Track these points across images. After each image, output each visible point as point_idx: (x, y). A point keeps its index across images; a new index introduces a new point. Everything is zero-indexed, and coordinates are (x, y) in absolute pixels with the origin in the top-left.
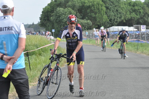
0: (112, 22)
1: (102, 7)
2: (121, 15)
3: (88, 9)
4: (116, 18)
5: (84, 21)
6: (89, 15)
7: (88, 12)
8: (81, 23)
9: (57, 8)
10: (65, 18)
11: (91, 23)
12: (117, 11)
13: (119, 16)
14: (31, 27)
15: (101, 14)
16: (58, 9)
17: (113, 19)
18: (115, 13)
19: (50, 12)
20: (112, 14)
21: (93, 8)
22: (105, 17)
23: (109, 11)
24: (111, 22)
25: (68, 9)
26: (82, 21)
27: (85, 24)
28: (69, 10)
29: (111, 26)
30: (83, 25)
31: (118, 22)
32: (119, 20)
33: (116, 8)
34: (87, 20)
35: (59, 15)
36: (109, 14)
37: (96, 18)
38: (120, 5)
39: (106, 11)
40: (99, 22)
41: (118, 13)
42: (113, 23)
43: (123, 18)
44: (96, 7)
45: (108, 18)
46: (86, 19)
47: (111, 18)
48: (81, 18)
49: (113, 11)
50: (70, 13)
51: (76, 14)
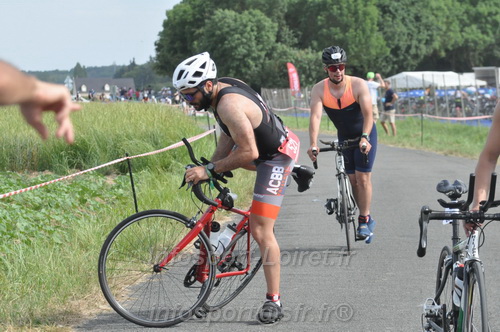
0: (402, 57)
1: (365, 6)
2: (430, 32)
3: (318, 14)
4: (414, 43)
5: (307, 55)
6: (322, 35)
7: (320, 23)
8: (297, 60)
9: (216, 12)
10: (242, 43)
12: (417, 18)
13: (424, 36)
14: (126, 74)
15: (364, 31)
16: (219, 13)
17: (403, 49)
18: (410, 25)
19: (190, 23)
20: (401, 28)
21: (335, 10)
22: (377, 40)
23: (390, 19)
24: (396, 55)
25: (250, 13)
26: (298, 55)
27: (308, 64)
28: (254, 16)
29: (398, 72)
30: (301, 67)
31: (422, 57)
32: (424, 50)
33: (413, 10)
34: (317, 51)
35: (222, 34)
36: (389, 30)
37: (347, 44)
39: (381, 20)
40: (357, 56)
41: (422, 28)
42: (405, 59)
43: (436, 44)
44: (348, 8)
45: (388, 45)
46: (313, 49)
47: (396, 42)
48: (294, 46)
49: (403, 20)
50: (260, 28)
51: (278, 32)
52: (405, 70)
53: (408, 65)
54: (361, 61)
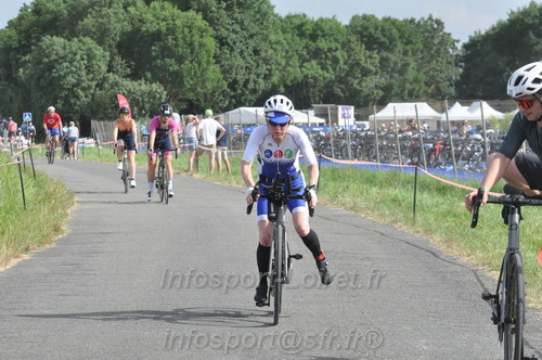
0: (239, 92)
1: (201, 37)
2: (269, 67)
3: (152, 44)
4: (253, 77)
5: (141, 87)
6: (156, 66)
7: (154, 53)
8: (129, 92)
9: (43, 38)
10: (71, 72)
11: (165, 93)
12: (256, 52)
13: (263, 70)
15: (199, 64)
16: (47, 39)
17: (241, 83)
18: (249, 59)
19: (16, 49)
20: (239, 62)
21: (170, 41)
22: (214, 72)
23: (228, 52)
24: (235, 90)
25: (80, 41)
26: (130, 86)
27: (141, 96)
28: (84, 44)
29: (235, 107)
30: (134, 99)
31: (260, 92)
32: (262, 85)
33: (252, 43)
34: (151, 83)
35: (50, 62)
36: (226, 63)
37: (183, 76)
38: (265, 32)
39: (218, 52)
40: (193, 89)
41: (261, 62)
42: (243, 94)
43: (275, 79)
44: (184, 38)
45: (225, 79)
46: (146, 80)
47: (234, 76)
48: (127, 76)
49: (242, 52)
50: (90, 57)
51: (110, 62)
52: (243, 105)
53: (246, 100)
54: (197, 94)
